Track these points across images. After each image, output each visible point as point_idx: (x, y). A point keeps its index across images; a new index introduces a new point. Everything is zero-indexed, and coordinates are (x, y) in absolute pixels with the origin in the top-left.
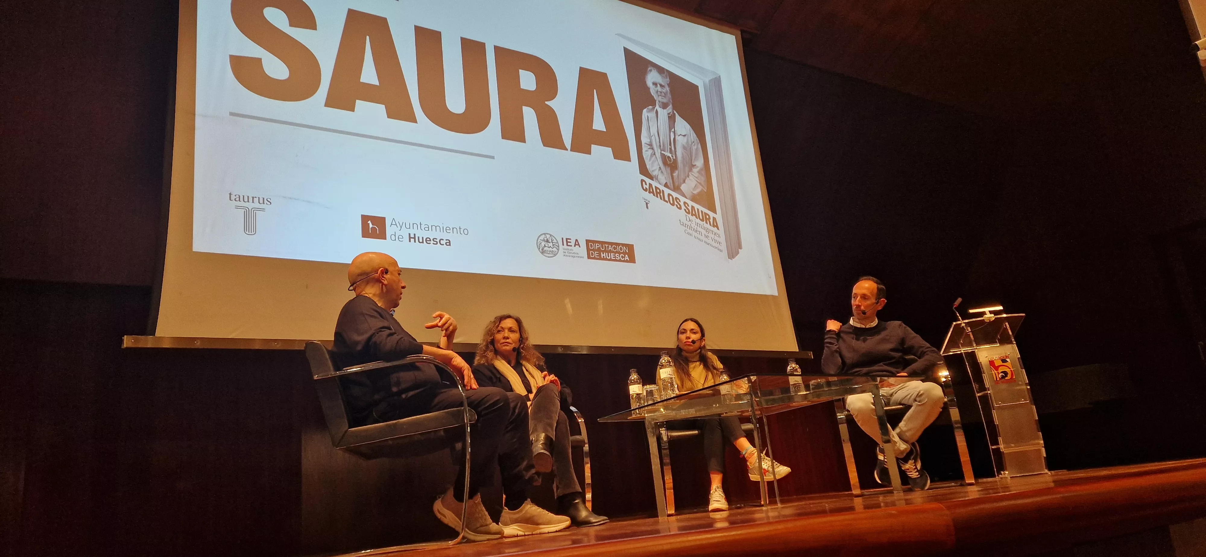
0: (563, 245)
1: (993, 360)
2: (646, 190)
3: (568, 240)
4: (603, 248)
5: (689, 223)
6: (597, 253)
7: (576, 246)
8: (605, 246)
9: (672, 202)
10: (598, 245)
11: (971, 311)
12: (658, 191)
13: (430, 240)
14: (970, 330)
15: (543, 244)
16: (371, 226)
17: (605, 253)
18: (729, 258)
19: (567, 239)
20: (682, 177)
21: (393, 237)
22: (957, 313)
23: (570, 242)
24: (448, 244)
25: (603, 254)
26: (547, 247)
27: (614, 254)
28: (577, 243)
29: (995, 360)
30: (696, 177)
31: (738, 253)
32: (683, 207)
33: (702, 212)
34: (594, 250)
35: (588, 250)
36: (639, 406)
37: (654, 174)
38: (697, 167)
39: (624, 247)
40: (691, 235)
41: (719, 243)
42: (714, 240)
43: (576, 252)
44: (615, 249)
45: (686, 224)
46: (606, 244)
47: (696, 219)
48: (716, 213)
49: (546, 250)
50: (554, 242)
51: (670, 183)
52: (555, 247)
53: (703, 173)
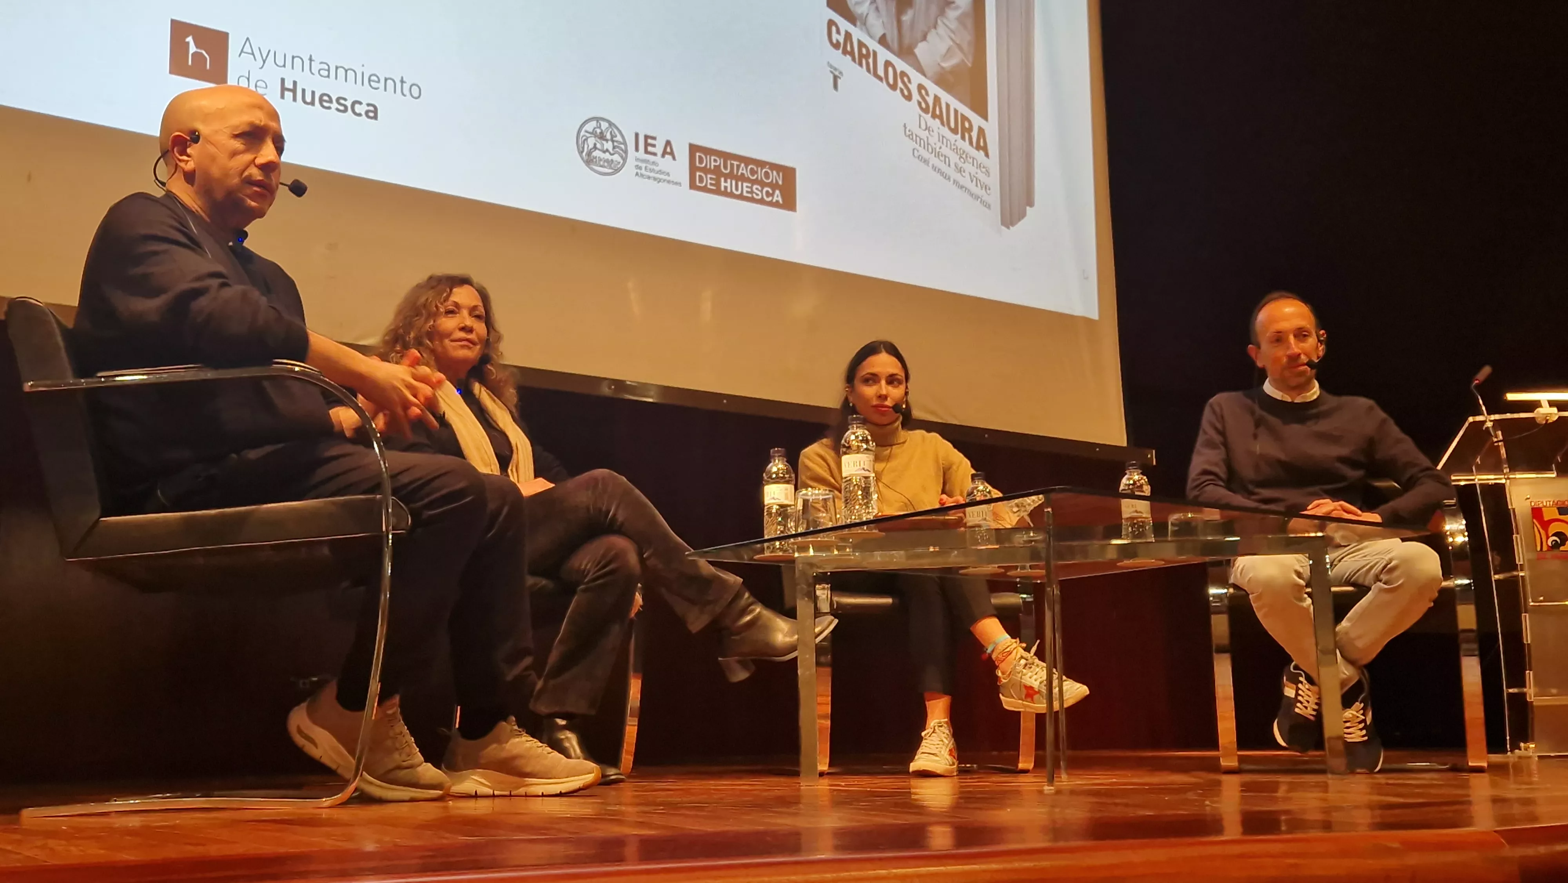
0: (637, 149)
1: (1541, 505)
2: (836, 46)
3: (650, 141)
4: (726, 169)
5: (924, 134)
6: (711, 179)
7: (667, 156)
8: (732, 165)
9: (891, 81)
10: (715, 161)
11: (1511, 397)
12: (864, 51)
13: (330, 102)
14: (1501, 438)
15: (591, 141)
16: (193, 49)
18: (1002, 224)
19: (646, 137)
20: (922, 26)
22: (1479, 397)
23: (654, 146)
24: (371, 114)
25: (726, 181)
26: (599, 150)
27: (749, 185)
29: (1545, 507)
30: (952, 31)
31: (1023, 215)
32: (916, 96)
33: (956, 111)
34: (706, 170)
35: (693, 169)
36: (782, 532)
37: (860, 10)
38: (957, 8)
39: (775, 173)
40: (925, 161)
41: (984, 189)
42: (975, 179)
43: (664, 169)
44: (753, 174)
45: (916, 136)
46: (735, 160)
47: (941, 127)
48: (986, 119)
49: (596, 157)
50: (617, 141)
51: (893, 38)
52: (619, 154)
53: (969, 23)
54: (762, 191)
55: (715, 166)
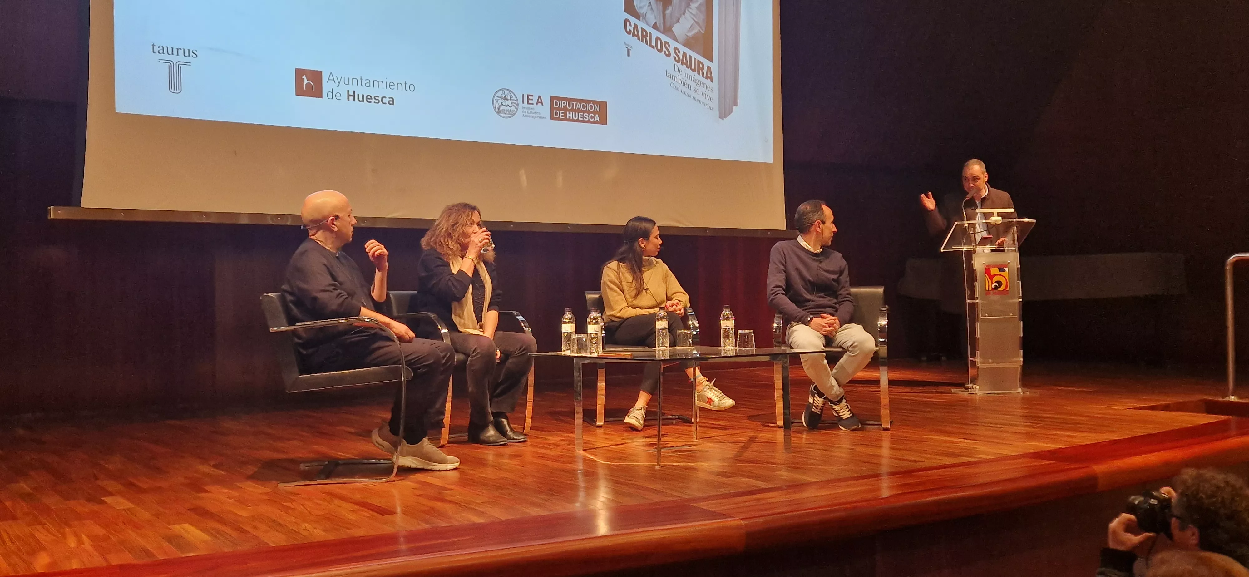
0: (523, 102)
2: (629, 33)
3: (530, 97)
4: (570, 107)
5: (677, 75)
6: (562, 113)
7: (539, 104)
8: (573, 104)
9: (659, 48)
10: (564, 103)
12: (644, 33)
13: (371, 99)
15: (500, 101)
16: (306, 81)
17: (571, 113)
18: (720, 118)
21: (330, 94)
23: (532, 99)
24: (391, 103)
25: (569, 113)
26: (504, 105)
27: (582, 114)
28: (540, 101)
30: (694, 15)
31: (732, 111)
32: (673, 54)
33: (695, 59)
34: (559, 109)
35: (552, 108)
37: (641, 11)
39: (595, 105)
40: (676, 88)
41: (710, 100)
42: (707, 96)
43: (537, 111)
44: (584, 108)
45: (673, 76)
46: (576, 102)
47: (687, 69)
48: (712, 61)
49: (502, 110)
50: (513, 100)
51: (660, 24)
52: (514, 106)
53: (703, 9)
54: (589, 116)
55: (564, 106)
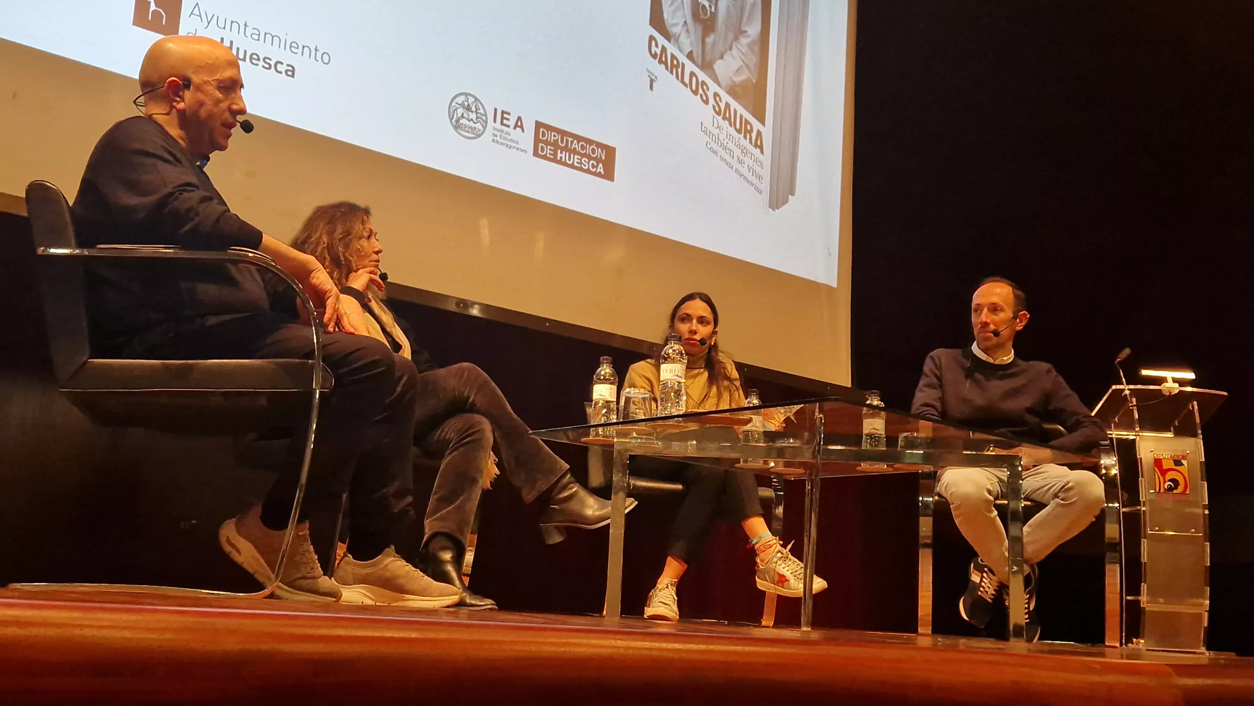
0: (495, 121)
1: (1161, 457)
2: (654, 57)
3: (505, 116)
4: (562, 143)
5: (716, 132)
6: (550, 150)
7: (518, 128)
8: (567, 140)
9: (694, 88)
10: (555, 136)
11: (1145, 372)
12: (675, 62)
13: (258, 60)
14: (1135, 403)
15: (460, 111)
16: (153, 7)
17: (564, 153)
18: (770, 207)
19: (503, 112)
20: (721, 48)
22: (1121, 371)
23: (508, 119)
24: (290, 73)
25: (561, 153)
26: (466, 118)
27: (580, 157)
29: (1164, 458)
30: (743, 54)
31: (786, 201)
32: (712, 101)
33: (741, 116)
34: (547, 143)
35: (537, 140)
38: (748, 36)
39: (600, 150)
40: (715, 152)
41: (758, 178)
42: (752, 170)
43: (515, 139)
44: (582, 149)
45: (710, 132)
46: (569, 137)
47: (729, 127)
48: (764, 124)
49: (463, 124)
50: (480, 113)
51: (697, 54)
52: (481, 123)
53: (757, 49)
54: (588, 163)
